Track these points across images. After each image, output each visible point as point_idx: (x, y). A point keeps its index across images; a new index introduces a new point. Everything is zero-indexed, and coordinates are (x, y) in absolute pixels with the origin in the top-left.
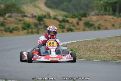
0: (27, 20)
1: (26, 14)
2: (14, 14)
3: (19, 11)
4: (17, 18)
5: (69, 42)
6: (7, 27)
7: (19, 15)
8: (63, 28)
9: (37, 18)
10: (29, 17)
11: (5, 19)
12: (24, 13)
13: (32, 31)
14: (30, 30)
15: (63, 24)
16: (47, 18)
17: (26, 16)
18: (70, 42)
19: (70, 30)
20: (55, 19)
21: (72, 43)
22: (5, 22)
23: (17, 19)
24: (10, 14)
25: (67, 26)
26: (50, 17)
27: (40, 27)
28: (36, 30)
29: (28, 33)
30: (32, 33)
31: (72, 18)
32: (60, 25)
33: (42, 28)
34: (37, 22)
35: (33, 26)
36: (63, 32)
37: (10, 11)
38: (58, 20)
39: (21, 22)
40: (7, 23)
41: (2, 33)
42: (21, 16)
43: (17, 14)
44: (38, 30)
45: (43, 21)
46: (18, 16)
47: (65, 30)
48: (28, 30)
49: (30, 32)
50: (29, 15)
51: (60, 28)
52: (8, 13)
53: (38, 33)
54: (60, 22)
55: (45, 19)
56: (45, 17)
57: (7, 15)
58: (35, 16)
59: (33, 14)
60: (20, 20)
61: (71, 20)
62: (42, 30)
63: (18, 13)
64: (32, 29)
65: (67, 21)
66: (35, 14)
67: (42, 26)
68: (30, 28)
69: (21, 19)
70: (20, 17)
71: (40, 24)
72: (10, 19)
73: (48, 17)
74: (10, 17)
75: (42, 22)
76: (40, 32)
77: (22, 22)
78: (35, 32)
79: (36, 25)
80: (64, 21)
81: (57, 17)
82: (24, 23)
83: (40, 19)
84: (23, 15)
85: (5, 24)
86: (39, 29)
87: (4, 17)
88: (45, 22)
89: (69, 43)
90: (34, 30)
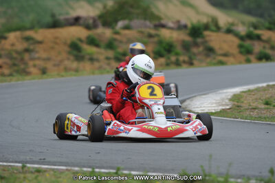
0: (166, 34)
1: (163, 22)
2: (136, 23)
3: (147, 14)
4: (143, 30)
5: (260, 85)
6: (120, 50)
7: (148, 23)
8: (249, 52)
9: (188, 31)
10: (171, 29)
11: (117, 33)
12: (159, 18)
13: (177, 60)
14: (173, 58)
15: (248, 43)
16: (213, 31)
17: (163, 26)
18: (265, 85)
19: (264, 57)
20: (229, 31)
21: (268, 86)
22: (115, 40)
23: (142, 32)
24: (126, 22)
25: (257, 47)
26: (218, 28)
27: (195, 50)
28: (186, 58)
29: (168, 65)
30: (178, 64)
31: (270, 29)
32: (240, 46)
33: (199, 54)
34: (188, 39)
35: (179, 49)
36: (248, 61)
37: (128, 16)
38: (237, 35)
39: (152, 40)
40: (121, 42)
41: (109, 64)
42: (152, 26)
43: (142, 21)
44: (191, 58)
45: (203, 37)
46: (146, 27)
47: (252, 57)
48: (169, 58)
49: (172, 63)
50: (171, 25)
51: (241, 53)
52: (123, 19)
53: (191, 64)
54: (242, 38)
55: (206, 33)
56: (206, 27)
57: (120, 24)
58: (185, 27)
59: (178, 22)
60: (150, 36)
61: (266, 34)
62: (199, 57)
63: (145, 19)
64: (177, 54)
65: (258, 38)
66: (183, 21)
67: (201, 49)
68: (173, 53)
69: (153, 32)
70: (149, 27)
71: (196, 45)
72: (127, 32)
73: (213, 28)
74: (127, 28)
75: (199, 40)
76: (195, 62)
77: (156, 39)
78: (184, 62)
79: (186, 47)
80: (250, 36)
81: (234, 28)
82: (160, 42)
83: (196, 32)
84: (157, 22)
85: (116, 43)
86: (194, 54)
87: (113, 28)
88: (207, 39)
89: (263, 87)
90: (181, 58)
